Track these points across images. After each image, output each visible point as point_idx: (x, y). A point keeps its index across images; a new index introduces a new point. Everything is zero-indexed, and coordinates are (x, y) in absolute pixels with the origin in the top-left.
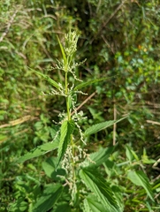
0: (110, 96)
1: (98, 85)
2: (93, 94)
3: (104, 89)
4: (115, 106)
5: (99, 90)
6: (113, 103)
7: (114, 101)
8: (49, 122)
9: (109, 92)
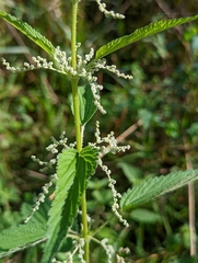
0: (174, 134)
1: (144, 106)
2: (132, 129)
3: (157, 119)
4: (188, 157)
5: (145, 118)
6: (183, 153)
7: (186, 146)
8: (16, 199)
9: (173, 125)
